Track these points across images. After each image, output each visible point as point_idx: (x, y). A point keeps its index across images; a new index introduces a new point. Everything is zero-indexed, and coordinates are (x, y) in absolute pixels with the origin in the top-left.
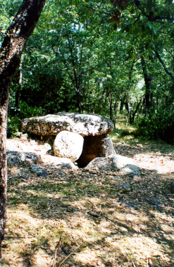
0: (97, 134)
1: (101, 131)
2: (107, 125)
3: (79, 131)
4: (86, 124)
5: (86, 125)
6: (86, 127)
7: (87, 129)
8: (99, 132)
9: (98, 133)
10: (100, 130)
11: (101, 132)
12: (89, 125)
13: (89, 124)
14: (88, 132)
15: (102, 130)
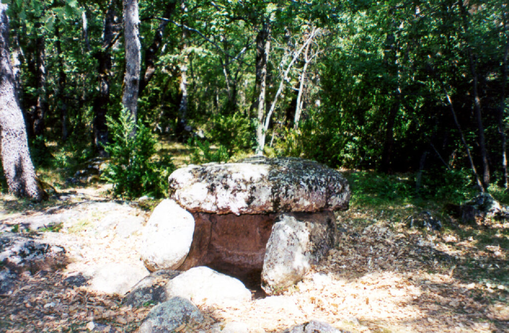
0: (244, 210)
1: (252, 204)
2: (270, 190)
3: (191, 201)
4: (213, 185)
5: (212, 189)
6: (212, 194)
7: (214, 197)
8: (247, 206)
9: (246, 208)
10: (250, 200)
11: (254, 206)
12: (219, 189)
13: (221, 186)
14: (215, 204)
15: (255, 202)
